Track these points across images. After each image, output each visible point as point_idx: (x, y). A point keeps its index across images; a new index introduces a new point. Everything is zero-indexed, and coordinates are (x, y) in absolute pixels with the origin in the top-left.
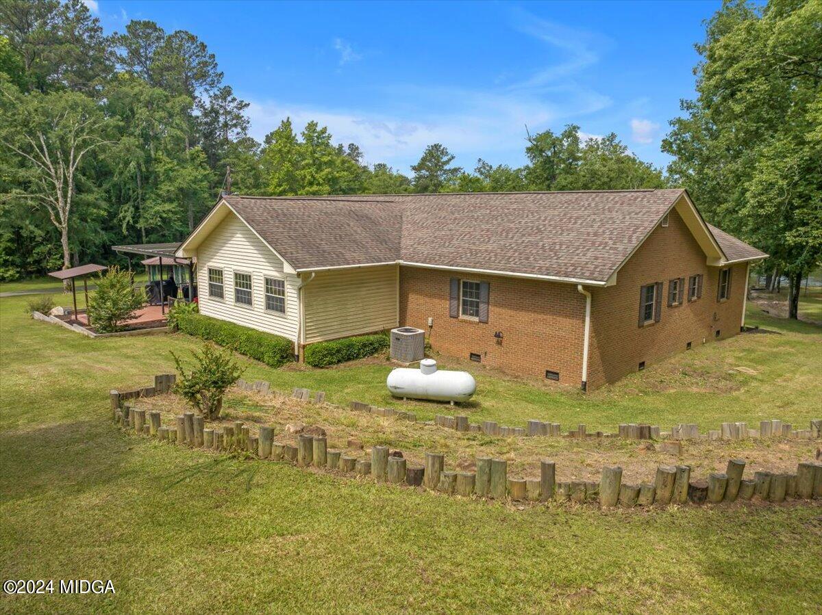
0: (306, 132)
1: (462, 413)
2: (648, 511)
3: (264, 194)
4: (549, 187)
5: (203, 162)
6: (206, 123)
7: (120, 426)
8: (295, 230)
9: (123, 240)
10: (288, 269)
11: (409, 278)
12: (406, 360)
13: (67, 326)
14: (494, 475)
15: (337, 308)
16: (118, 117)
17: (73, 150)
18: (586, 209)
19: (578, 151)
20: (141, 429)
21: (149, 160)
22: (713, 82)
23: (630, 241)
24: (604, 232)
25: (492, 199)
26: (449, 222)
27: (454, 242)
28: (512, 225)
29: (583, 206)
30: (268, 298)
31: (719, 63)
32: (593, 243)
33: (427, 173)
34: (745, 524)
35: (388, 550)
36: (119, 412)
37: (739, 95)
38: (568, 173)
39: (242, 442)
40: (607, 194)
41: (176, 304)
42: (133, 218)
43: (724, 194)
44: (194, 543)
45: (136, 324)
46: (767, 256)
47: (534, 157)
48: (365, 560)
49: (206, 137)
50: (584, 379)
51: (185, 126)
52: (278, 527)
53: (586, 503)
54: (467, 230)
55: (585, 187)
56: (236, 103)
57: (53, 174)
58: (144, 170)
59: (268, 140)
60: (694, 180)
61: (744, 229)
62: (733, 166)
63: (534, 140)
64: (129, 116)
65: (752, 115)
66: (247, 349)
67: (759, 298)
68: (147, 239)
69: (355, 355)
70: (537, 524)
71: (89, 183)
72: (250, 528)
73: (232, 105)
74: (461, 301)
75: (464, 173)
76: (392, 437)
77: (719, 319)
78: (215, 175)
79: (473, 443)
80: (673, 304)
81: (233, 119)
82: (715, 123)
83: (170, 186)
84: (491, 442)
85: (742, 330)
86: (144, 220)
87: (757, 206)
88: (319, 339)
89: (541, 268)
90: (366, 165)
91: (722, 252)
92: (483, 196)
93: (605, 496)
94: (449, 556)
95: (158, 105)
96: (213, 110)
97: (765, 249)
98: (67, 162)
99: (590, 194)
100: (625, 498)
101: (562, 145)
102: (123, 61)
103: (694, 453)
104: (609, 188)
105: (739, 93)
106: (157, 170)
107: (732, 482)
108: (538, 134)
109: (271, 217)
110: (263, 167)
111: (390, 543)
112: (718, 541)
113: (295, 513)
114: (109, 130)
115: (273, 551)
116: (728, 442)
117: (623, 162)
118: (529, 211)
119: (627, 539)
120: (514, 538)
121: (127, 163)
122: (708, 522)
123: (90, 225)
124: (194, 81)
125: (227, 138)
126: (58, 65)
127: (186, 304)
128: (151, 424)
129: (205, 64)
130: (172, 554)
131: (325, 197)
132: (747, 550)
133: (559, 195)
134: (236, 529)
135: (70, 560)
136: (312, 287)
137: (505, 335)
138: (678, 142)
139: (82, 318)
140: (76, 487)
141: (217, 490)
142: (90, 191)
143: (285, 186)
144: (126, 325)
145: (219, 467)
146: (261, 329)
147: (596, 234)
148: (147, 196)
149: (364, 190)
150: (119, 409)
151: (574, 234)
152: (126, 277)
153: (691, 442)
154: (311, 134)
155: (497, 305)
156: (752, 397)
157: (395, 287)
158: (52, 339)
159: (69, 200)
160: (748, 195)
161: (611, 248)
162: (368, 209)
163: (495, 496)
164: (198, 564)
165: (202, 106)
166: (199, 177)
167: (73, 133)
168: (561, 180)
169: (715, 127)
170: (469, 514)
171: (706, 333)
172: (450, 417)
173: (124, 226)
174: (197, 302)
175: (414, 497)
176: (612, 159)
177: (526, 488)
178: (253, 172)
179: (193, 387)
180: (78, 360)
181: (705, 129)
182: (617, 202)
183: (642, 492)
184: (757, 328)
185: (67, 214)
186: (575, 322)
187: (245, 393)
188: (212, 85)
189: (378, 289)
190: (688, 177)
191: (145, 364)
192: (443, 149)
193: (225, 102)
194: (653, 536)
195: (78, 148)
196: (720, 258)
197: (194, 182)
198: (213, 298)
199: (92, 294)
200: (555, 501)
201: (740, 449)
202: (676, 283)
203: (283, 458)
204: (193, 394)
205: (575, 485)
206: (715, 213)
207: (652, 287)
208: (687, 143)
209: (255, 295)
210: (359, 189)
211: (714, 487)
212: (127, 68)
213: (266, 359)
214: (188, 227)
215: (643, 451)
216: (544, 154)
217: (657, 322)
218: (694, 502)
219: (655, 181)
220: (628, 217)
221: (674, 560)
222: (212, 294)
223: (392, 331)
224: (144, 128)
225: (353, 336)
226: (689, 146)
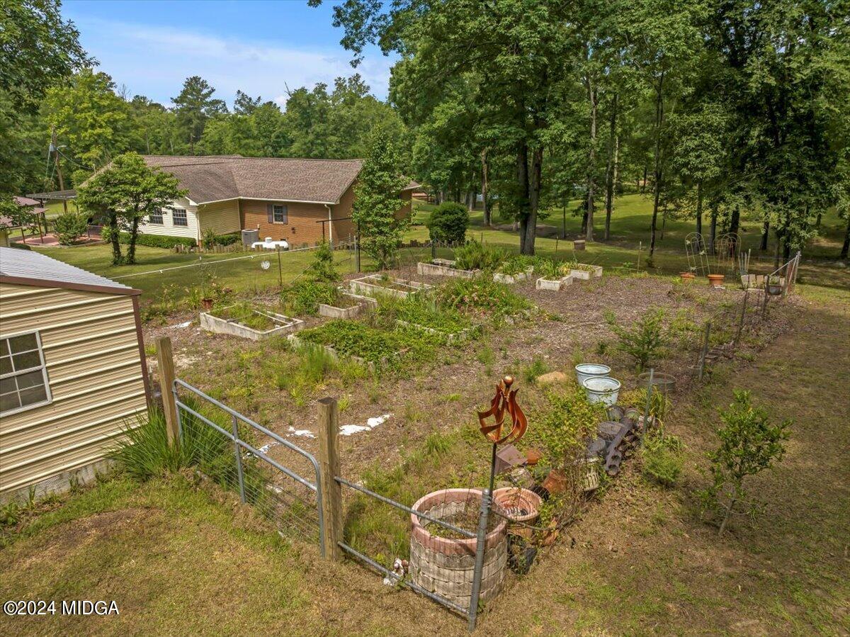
10: (193, 204)
11: (245, 205)
15: (213, 222)
24: (334, 181)
25: (281, 163)
26: (260, 175)
27: (267, 186)
28: (294, 177)
29: (326, 168)
30: (174, 219)
32: (330, 187)
54: (272, 180)
63: (292, 94)
66: (169, 245)
74: (274, 215)
89: (309, 198)
108: (295, 90)
137: (297, 229)
146: (171, 235)
147: (331, 182)
151: (322, 182)
155: (292, 215)
157: (237, 211)
161: (337, 189)
162: (212, 168)
182: (340, 166)
189: (229, 211)
192: (203, 82)
209: (165, 218)
220: (344, 174)
223: (243, 231)
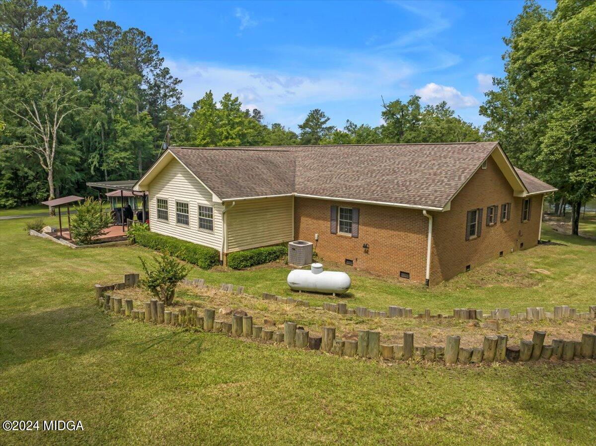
0: (223, 101)
1: (342, 302)
2: (478, 367)
3: (193, 145)
4: (398, 141)
5: (148, 122)
6: (151, 94)
7: (103, 309)
8: (220, 171)
9: (91, 179)
10: (216, 199)
11: (301, 206)
12: (299, 264)
13: (55, 240)
14: (371, 342)
15: (250, 227)
16: (89, 90)
17: (56, 114)
18: (428, 156)
19: (419, 114)
20: (119, 312)
21: (110, 121)
22: (517, 65)
23: (460, 179)
24: (441, 173)
25: (360, 149)
26: (329, 165)
27: (334, 180)
28: (375, 168)
29: (426, 154)
30: (200, 220)
31: (521, 52)
32: (434, 181)
33: (310, 130)
34: (546, 375)
35: (301, 393)
36: (102, 300)
37: (535, 75)
38: (412, 130)
39: (192, 319)
40: (442, 145)
41: (133, 224)
42: (98, 162)
43: (524, 145)
44: (165, 388)
45: (104, 238)
46: (556, 189)
47: (388, 119)
48: (285, 399)
49: (151, 104)
50: (428, 277)
51: (136, 96)
52: (223, 378)
53: (435, 361)
54: (343, 171)
55: (425, 140)
56: (172, 79)
57: (42, 131)
58: (107, 128)
59: (195, 106)
60: (503, 135)
61: (540, 171)
62: (531, 125)
63: (388, 106)
64: (96, 89)
65: (544, 89)
66: (186, 256)
67: (550, 220)
68: (109, 178)
69: (263, 261)
70: (402, 375)
71: (68, 138)
72: (203, 377)
73: (169, 81)
74: (339, 222)
75: (337, 130)
76: (293, 318)
77: (522, 235)
78: (158, 132)
79: (351, 322)
80: (490, 224)
81: (170, 91)
82: (518, 94)
83: (125, 140)
84: (363, 322)
85: (539, 243)
86: (107, 164)
87: (549, 154)
88: (237, 249)
89: (396, 198)
90: (266, 124)
91: (525, 187)
92: (354, 147)
93: (448, 356)
94: (343, 396)
95: (117, 81)
96: (156, 85)
97: (555, 185)
98: (52, 123)
99: (431, 146)
100: (462, 357)
101: (408, 110)
102: (91, 50)
103: (508, 329)
104: (442, 141)
105: (535, 74)
106: (116, 128)
107: (536, 347)
108: (390, 102)
109: (203, 162)
110: (192, 126)
111: (301, 388)
112: (528, 386)
113: (233, 368)
114: (82, 99)
115: (221, 393)
116: (531, 322)
117: (451, 123)
118: (387, 158)
119: (465, 385)
120: (387, 384)
121: (94, 123)
122: (521, 374)
123: (68, 168)
124: (142, 64)
125: (166, 105)
126: (44, 52)
127: (141, 224)
128: (126, 308)
129: (151, 52)
130: (151, 395)
131: (237, 147)
132: (549, 393)
133: (408, 146)
134: (193, 379)
135: (81, 399)
136: (233, 212)
137: (371, 246)
138: (491, 108)
139: (66, 234)
140: (78, 351)
141: (177, 353)
142: (68, 143)
143: (208, 140)
144: (98, 240)
145: (177, 337)
146: (195, 242)
147: (435, 174)
148: (109, 147)
149: (264, 142)
150: (102, 298)
151: (420, 174)
152: (98, 205)
153: (505, 321)
154: (227, 102)
155: (365, 224)
156: (547, 290)
157: (291, 212)
158: (45, 249)
159: (53, 150)
160: (542, 146)
161: (446, 184)
162: (271, 156)
163: (372, 356)
164: (169, 402)
165: (148, 82)
166: (147, 133)
167: (57, 101)
168: (408, 135)
169: (518, 97)
170: (354, 368)
171: (514, 245)
172: (333, 304)
173: (92, 168)
174: (148, 223)
175: (315, 358)
176: (443, 120)
177: (393, 351)
178: (185, 130)
179: (154, 282)
180: (66, 264)
181: (511, 99)
182: (450, 152)
183: (474, 353)
184: (549, 241)
185: (52, 159)
186: (421, 237)
187: (187, 287)
188: (156, 67)
189: (279, 213)
190: (498, 133)
191: (114, 267)
192: (321, 113)
193: (165, 79)
194: (483, 383)
195: (60, 113)
196: (523, 191)
197: (143, 137)
198: (160, 220)
199: (74, 217)
200: (414, 360)
201: (540, 326)
202: (492, 209)
203: (221, 331)
204: (155, 287)
205: (428, 349)
206: (518, 159)
207: (475, 212)
208: (498, 109)
209: (191, 218)
210: (261, 142)
211: (524, 350)
212: (94, 55)
213: (200, 263)
214: (138, 169)
215: (472, 327)
216: (395, 117)
217: (479, 236)
218: (510, 360)
219: (475, 136)
220: (458, 162)
221: (498, 399)
222: (159, 217)
223: (289, 243)
224: (108, 98)
225: (261, 247)
226: (499, 110)
